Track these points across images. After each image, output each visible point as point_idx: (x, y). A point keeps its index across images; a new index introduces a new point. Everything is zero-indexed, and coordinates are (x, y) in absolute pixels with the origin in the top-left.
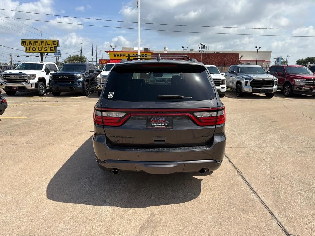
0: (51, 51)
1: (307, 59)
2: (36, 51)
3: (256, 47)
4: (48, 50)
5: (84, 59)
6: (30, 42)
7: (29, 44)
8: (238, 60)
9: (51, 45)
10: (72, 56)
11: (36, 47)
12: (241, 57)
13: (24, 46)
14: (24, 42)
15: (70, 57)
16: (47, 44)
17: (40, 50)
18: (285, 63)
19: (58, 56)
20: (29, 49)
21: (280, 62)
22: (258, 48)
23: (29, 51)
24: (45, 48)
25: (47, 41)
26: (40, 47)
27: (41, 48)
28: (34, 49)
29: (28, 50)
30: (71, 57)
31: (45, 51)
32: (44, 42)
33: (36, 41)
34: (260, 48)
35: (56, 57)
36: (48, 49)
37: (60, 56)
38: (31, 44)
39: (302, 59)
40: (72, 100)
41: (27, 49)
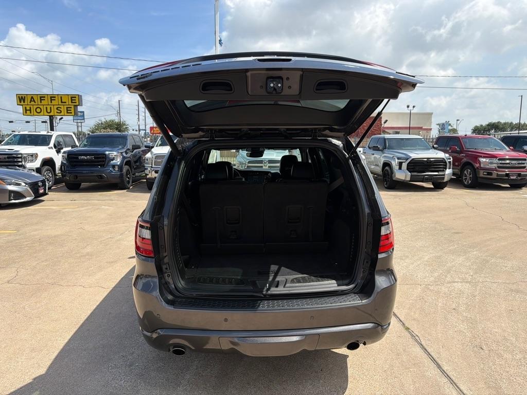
0: (67, 113)
1: (488, 125)
2: (42, 113)
3: (408, 107)
4: (63, 112)
5: (124, 127)
6: (32, 98)
7: (31, 101)
8: (380, 127)
9: (67, 104)
10: (104, 120)
11: (41, 107)
12: (385, 123)
13: (22, 105)
14: (21, 99)
15: (100, 122)
16: (62, 102)
17: (49, 111)
18: (455, 131)
19: (80, 121)
20: (30, 110)
21: (446, 130)
22: (411, 108)
23: (31, 113)
24: (57, 109)
25: (61, 97)
26: (48, 107)
27: (51, 108)
28: (38, 110)
29: (28, 112)
30: (102, 124)
31: (57, 112)
32: (56, 99)
33: (42, 98)
34: (414, 107)
35: (77, 122)
36: (62, 110)
37: (83, 121)
38: (34, 101)
39: (481, 126)
40: (101, 198)
41: (26, 110)
